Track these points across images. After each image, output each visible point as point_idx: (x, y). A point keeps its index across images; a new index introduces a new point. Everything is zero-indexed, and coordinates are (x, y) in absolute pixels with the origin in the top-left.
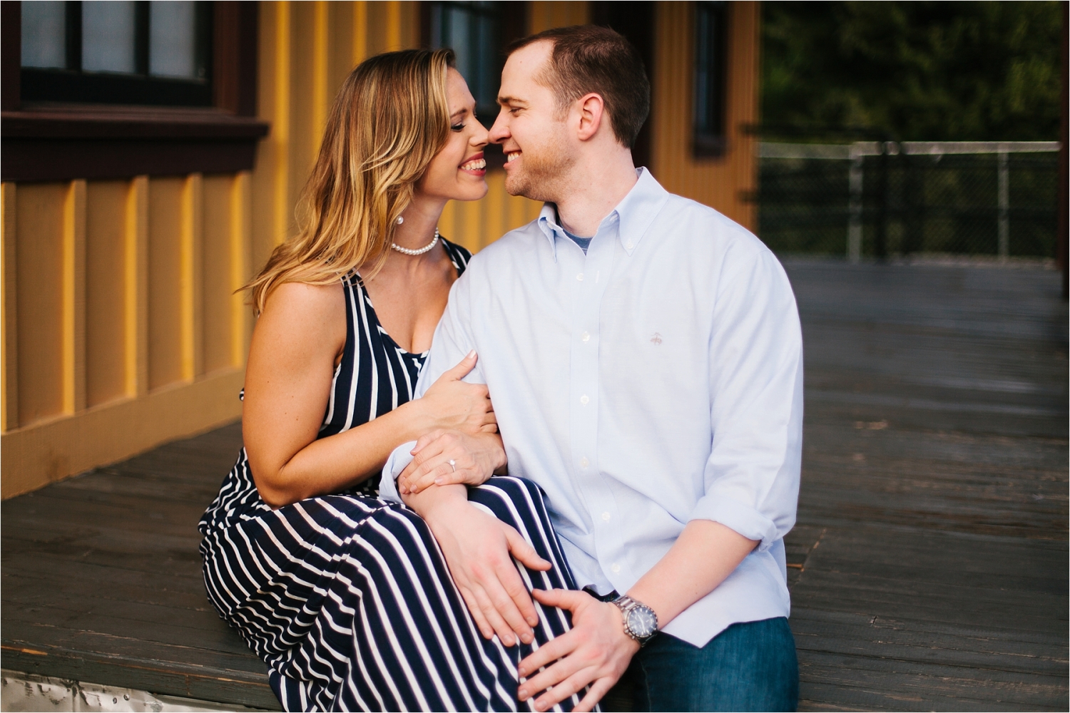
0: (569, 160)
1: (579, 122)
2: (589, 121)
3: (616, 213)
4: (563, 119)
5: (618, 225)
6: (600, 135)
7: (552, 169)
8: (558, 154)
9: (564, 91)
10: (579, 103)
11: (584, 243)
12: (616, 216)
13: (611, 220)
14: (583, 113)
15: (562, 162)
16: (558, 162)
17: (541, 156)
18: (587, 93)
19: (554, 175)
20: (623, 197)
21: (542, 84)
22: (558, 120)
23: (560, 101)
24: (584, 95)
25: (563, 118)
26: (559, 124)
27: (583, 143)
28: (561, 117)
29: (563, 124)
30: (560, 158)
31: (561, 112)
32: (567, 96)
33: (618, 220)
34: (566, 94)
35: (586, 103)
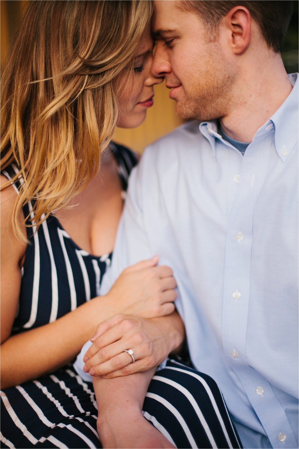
0: (229, 77)
1: (231, 37)
2: (240, 34)
3: (272, 122)
4: (214, 40)
5: (274, 133)
6: (253, 46)
7: (216, 90)
8: (217, 75)
9: (209, 11)
10: (225, 19)
11: (242, 147)
12: (272, 125)
13: (267, 129)
14: (232, 27)
15: (223, 82)
16: (219, 82)
17: (203, 82)
18: (232, 7)
19: (218, 96)
20: (279, 106)
21: (186, 10)
22: (211, 41)
23: (207, 22)
24: (229, 10)
25: (215, 38)
26: (212, 45)
27: (238, 57)
28: (212, 38)
29: (216, 44)
30: (221, 77)
31: (211, 33)
32: (213, 15)
33: (274, 128)
34: (212, 13)
35: (233, 17)
